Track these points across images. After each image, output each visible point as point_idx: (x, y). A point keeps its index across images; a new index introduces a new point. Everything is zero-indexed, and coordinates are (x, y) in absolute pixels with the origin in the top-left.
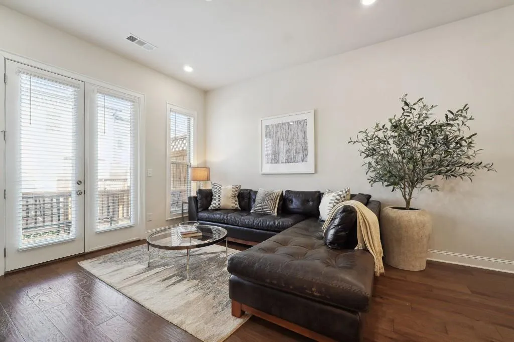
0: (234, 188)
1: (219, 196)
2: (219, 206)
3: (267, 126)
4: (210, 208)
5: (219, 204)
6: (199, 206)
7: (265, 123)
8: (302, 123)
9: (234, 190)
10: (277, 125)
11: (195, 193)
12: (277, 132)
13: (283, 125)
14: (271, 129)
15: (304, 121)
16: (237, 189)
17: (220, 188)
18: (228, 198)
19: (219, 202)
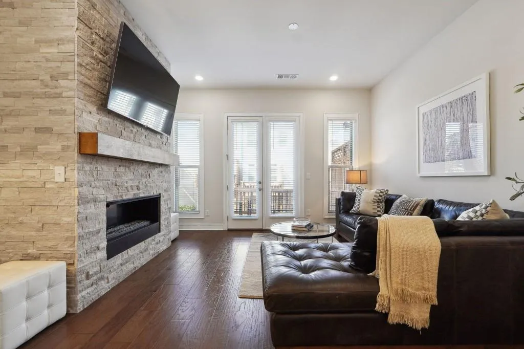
0: (378, 193)
1: (359, 200)
2: (358, 210)
3: (424, 114)
4: (351, 212)
5: (358, 209)
6: (341, 208)
7: (422, 111)
8: (469, 98)
9: (378, 195)
10: (435, 110)
11: (340, 195)
12: (436, 118)
13: (443, 107)
14: (429, 115)
15: (471, 94)
16: (381, 194)
17: (361, 192)
18: (367, 202)
19: (358, 207)
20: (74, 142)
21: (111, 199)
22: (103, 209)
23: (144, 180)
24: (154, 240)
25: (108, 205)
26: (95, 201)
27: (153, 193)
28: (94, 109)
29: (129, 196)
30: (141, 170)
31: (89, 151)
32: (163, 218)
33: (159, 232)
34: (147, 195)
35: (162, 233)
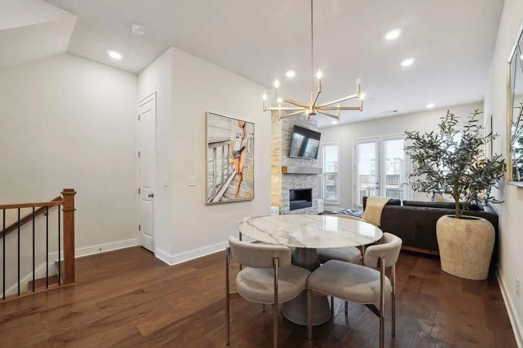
20: (281, 170)
21: (291, 189)
22: (288, 192)
23: (303, 181)
24: (308, 209)
25: (290, 190)
26: (286, 188)
27: (308, 187)
28: (286, 157)
29: (297, 188)
30: (303, 177)
31: (285, 172)
32: (313, 200)
33: (311, 206)
34: (305, 188)
35: (312, 207)
